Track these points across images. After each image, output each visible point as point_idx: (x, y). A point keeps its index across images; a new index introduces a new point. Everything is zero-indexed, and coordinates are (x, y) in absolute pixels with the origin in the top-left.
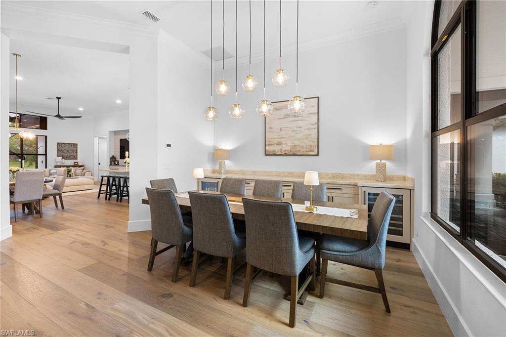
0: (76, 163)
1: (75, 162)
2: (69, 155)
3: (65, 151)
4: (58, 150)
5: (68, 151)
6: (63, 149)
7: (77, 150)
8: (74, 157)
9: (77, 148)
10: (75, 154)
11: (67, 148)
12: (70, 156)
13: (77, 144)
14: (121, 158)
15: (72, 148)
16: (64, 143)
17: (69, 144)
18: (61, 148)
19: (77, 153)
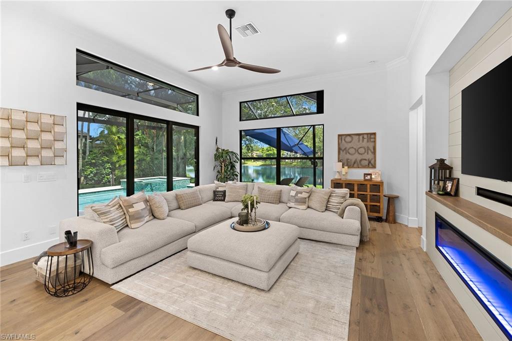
0: (369, 177)
1: (366, 175)
2: (359, 157)
3: (352, 151)
4: (339, 149)
5: (357, 151)
6: (348, 146)
7: (374, 148)
8: (370, 162)
9: (375, 142)
10: (370, 156)
11: (356, 143)
12: (361, 160)
13: (375, 134)
14: (463, 172)
15: (365, 144)
16: (349, 135)
17: (359, 135)
18: (344, 145)
19: (374, 153)
